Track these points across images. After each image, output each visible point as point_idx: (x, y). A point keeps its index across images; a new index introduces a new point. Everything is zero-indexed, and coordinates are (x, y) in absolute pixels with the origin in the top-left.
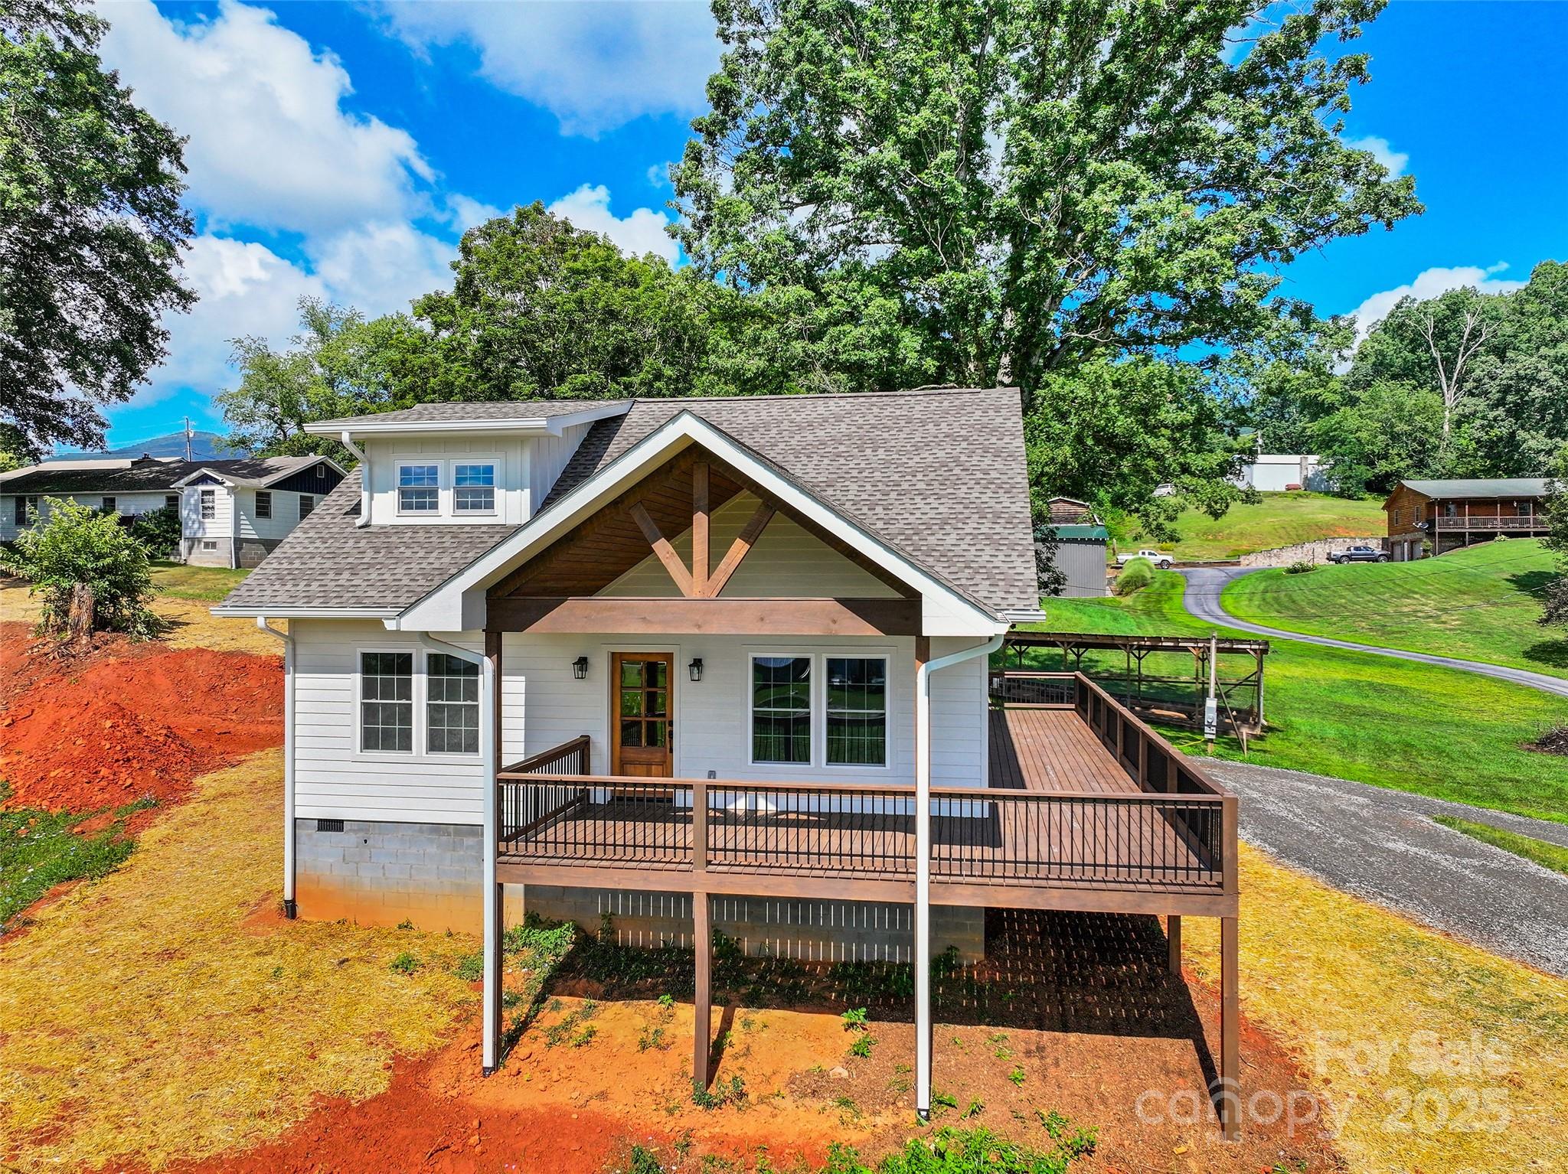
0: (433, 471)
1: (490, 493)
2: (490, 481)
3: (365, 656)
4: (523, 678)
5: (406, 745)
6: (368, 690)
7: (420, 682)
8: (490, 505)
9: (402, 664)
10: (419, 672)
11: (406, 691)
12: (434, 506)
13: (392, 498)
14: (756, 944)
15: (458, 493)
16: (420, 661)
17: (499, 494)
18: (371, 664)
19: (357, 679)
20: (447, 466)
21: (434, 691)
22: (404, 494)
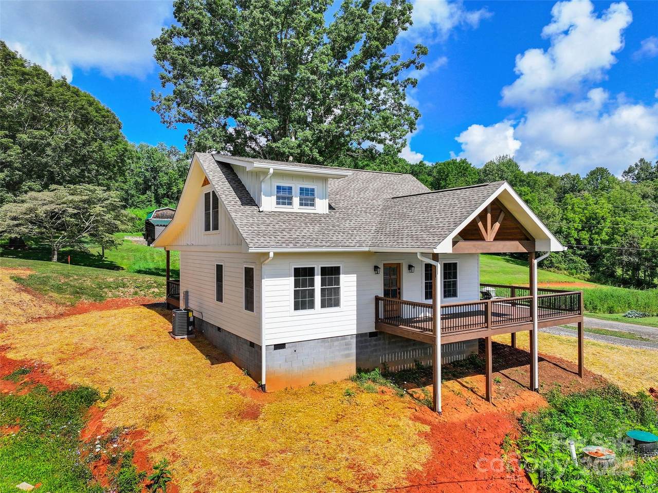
0: (290, 188)
1: (313, 200)
2: (313, 195)
3: (295, 269)
4: (356, 275)
5: (312, 306)
6: (297, 284)
7: (318, 279)
8: (313, 205)
9: (310, 272)
10: (318, 275)
11: (312, 283)
12: (290, 204)
13: (274, 199)
14: (426, 363)
15: (301, 199)
16: (318, 271)
17: (317, 201)
18: (298, 272)
19: (292, 279)
20: (296, 186)
21: (323, 283)
22: (278, 198)
